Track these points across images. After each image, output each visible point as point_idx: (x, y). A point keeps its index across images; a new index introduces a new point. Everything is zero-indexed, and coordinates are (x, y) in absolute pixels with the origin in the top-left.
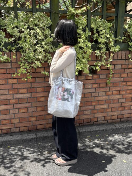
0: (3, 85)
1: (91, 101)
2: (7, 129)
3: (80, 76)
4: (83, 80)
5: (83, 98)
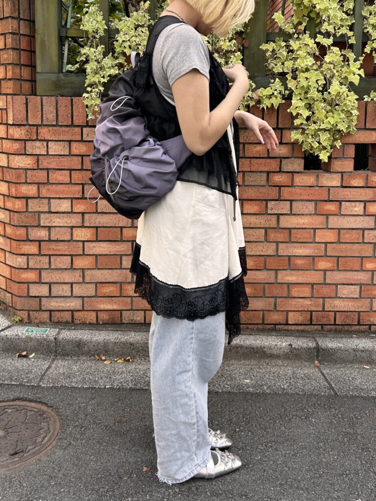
1: (362, 258)
2: (110, 310)
3: (327, 174)
4: (336, 188)
5: (334, 245)
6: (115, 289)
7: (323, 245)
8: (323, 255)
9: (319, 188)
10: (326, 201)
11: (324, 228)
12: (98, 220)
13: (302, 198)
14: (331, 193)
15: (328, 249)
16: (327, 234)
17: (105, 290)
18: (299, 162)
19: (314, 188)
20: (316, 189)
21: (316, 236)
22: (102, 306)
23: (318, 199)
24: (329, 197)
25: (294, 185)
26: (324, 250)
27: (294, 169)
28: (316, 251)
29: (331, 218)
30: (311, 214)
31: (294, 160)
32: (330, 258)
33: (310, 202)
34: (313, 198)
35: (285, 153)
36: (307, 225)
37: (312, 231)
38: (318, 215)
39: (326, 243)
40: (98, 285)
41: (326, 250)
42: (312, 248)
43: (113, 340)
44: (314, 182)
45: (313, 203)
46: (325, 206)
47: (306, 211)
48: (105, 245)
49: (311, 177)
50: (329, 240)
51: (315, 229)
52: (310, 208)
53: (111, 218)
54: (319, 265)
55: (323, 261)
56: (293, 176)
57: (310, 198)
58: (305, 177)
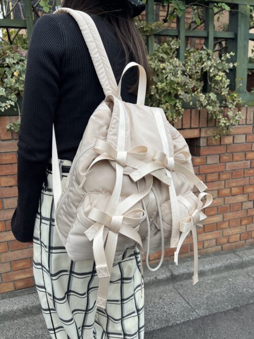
0: (11, 188)
2: (25, 278)
6: (26, 263)
12: (6, 215)
17: (18, 266)
22: (17, 277)
40: (12, 263)
43: (30, 305)
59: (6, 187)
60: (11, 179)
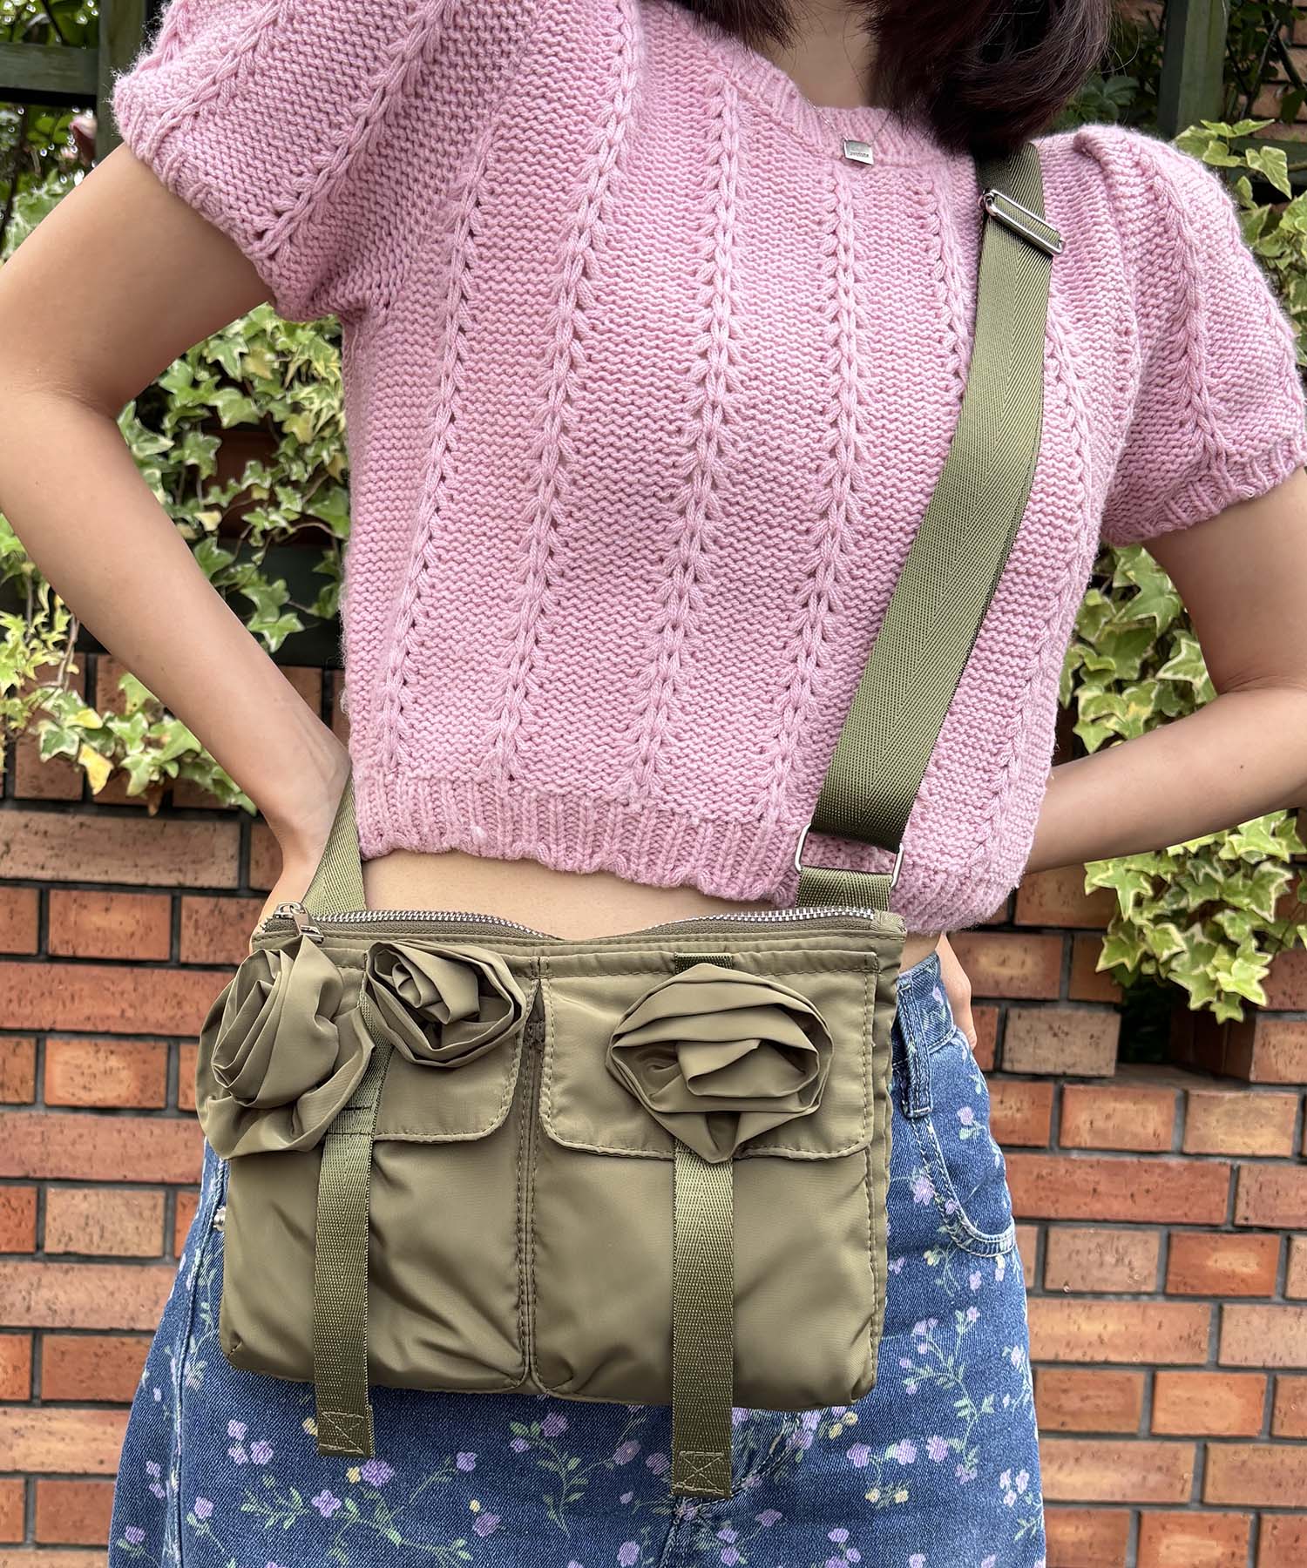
0: (108, 1120)
3: (1229, 1095)
4: (1272, 1166)
5: (1245, 1451)
7: (1189, 1452)
8: (1185, 1499)
9: (1185, 1161)
10: (1214, 1228)
11: (1197, 1367)
12: (45, 1293)
13: (1097, 1208)
14: (1242, 1191)
15: (1212, 1470)
16: (1209, 1394)
18: (1096, 1030)
19: (1165, 1159)
20: (1167, 1168)
21: (1160, 1403)
23: (1177, 1215)
24: (1233, 1209)
25: (1066, 1142)
26: (1189, 1476)
27: (1070, 1061)
28: (1154, 1479)
29: (1236, 1315)
30: (1136, 1295)
31: (1068, 1019)
32: (1219, 1514)
33: (1139, 1235)
34: (1156, 1213)
35: (1025, 979)
36: (1115, 1348)
37: (1140, 1378)
38: (1170, 1297)
39: (1204, 1442)
41: (1201, 1476)
42: (1131, 1464)
44: (1162, 1131)
45: (1154, 1240)
46: (1208, 1256)
47: (1118, 1279)
48: (79, 1426)
49: (1151, 1107)
50: (1219, 1428)
51: (1153, 1369)
52: (1136, 1264)
53: (111, 1286)
54: (1162, 1549)
55: (1183, 1528)
56: (1060, 1096)
57: (1140, 1211)
58: (1119, 1106)
59: (75, 1109)
60: (114, 1062)
